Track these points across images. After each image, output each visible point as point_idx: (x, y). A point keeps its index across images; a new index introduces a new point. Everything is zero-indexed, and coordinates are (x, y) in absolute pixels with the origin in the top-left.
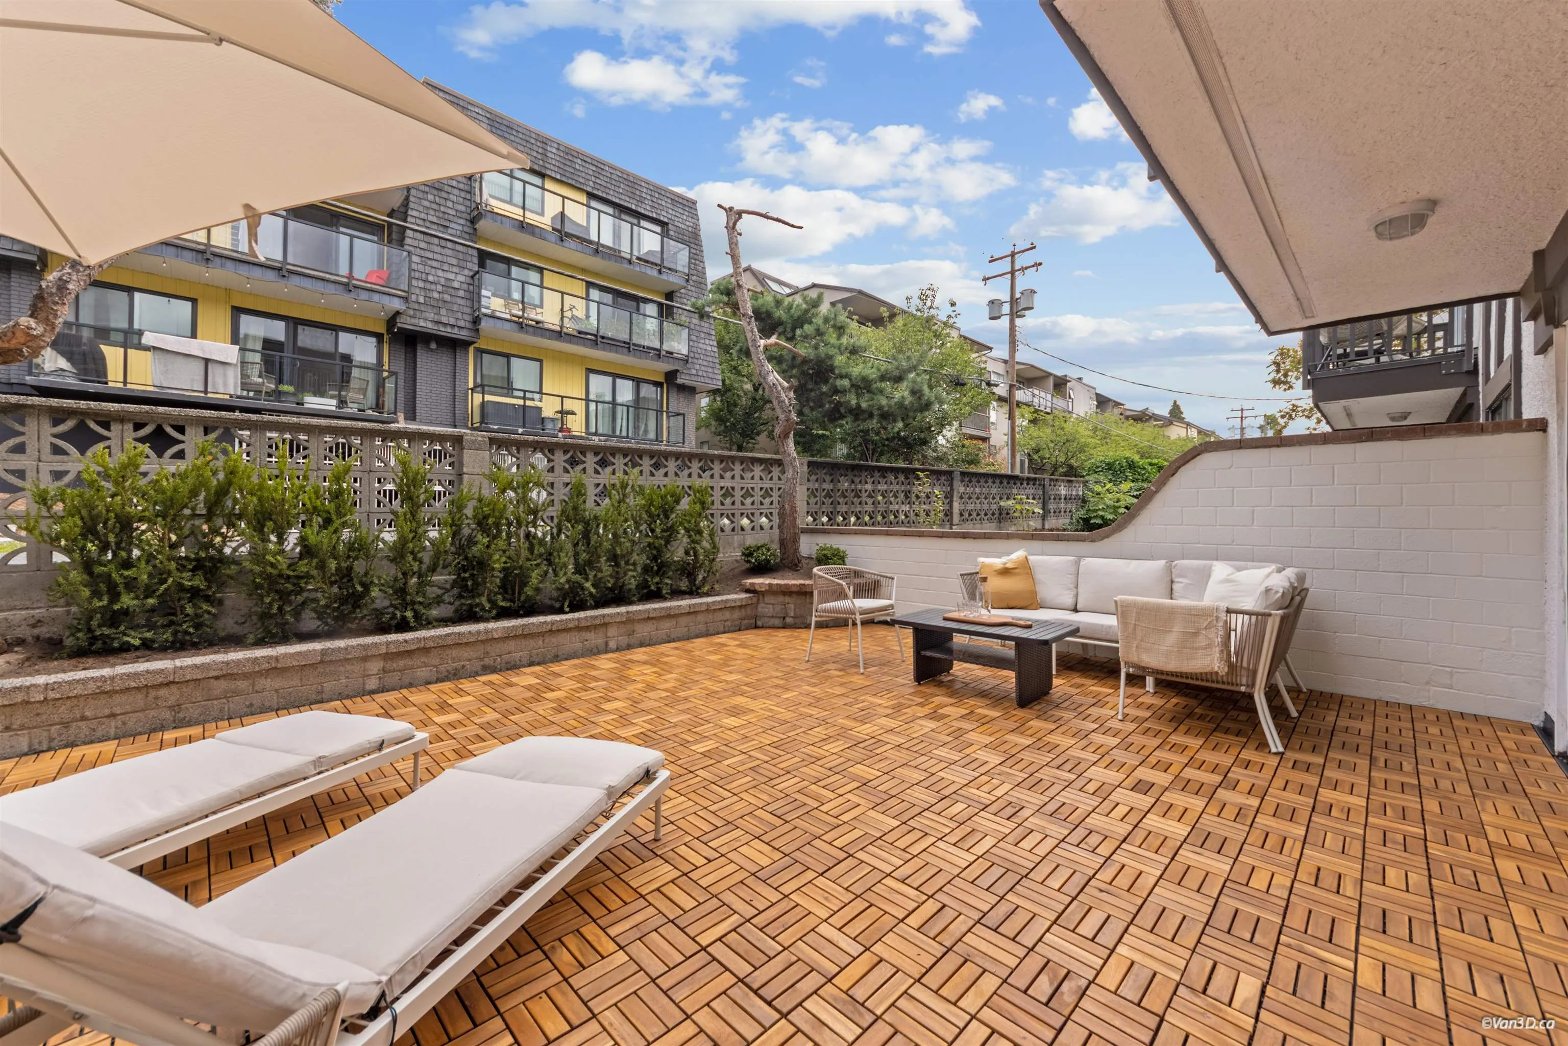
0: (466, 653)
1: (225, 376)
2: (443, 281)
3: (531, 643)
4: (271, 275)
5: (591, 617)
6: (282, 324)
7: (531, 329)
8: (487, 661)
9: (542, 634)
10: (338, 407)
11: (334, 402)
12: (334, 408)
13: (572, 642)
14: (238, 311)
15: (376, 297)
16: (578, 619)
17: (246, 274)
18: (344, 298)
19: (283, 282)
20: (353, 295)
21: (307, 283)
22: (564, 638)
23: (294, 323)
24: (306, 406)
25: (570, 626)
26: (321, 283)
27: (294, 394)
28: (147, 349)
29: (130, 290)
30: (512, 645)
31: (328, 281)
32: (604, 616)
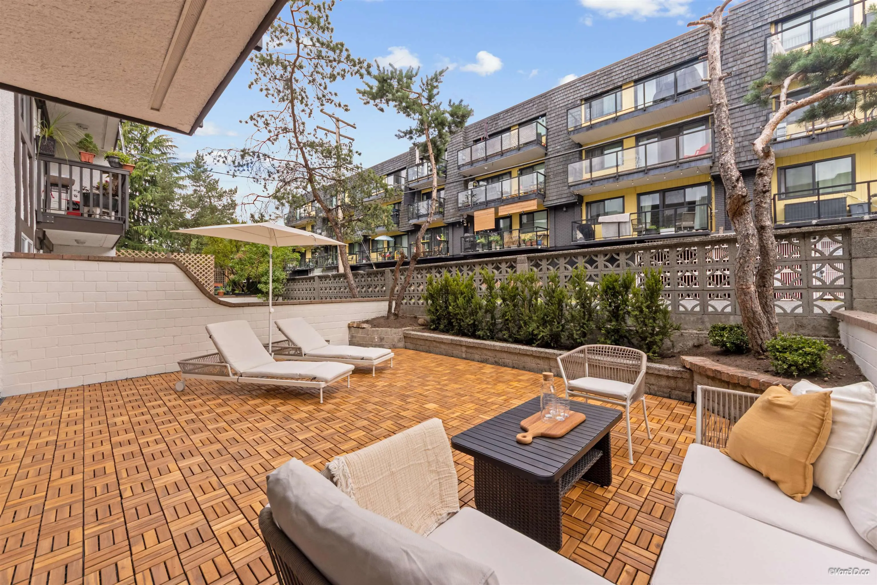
0: (489, 353)
1: (626, 228)
2: (742, 134)
3: (512, 357)
4: (641, 175)
5: (539, 352)
6: (657, 195)
7: (824, 136)
8: (496, 359)
9: (516, 354)
10: (676, 232)
11: (673, 229)
12: (674, 233)
13: (531, 363)
14: (639, 195)
15: (693, 164)
16: (532, 351)
17: (631, 179)
18: (676, 173)
19: (646, 176)
20: (680, 168)
21: (657, 172)
22: (528, 360)
23: (663, 192)
24: (662, 234)
25: (528, 353)
26: (663, 169)
27: (655, 229)
28: (600, 223)
29: (603, 201)
30: (505, 355)
31: (666, 166)
32: (546, 353)
